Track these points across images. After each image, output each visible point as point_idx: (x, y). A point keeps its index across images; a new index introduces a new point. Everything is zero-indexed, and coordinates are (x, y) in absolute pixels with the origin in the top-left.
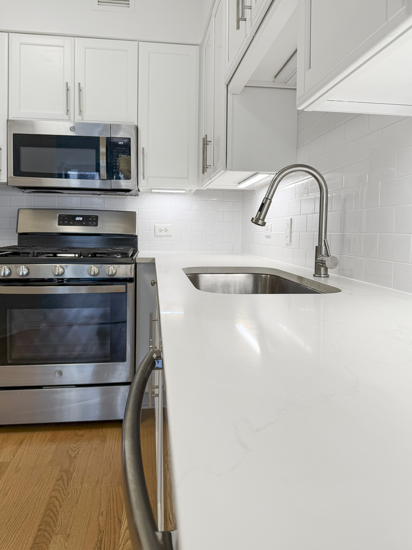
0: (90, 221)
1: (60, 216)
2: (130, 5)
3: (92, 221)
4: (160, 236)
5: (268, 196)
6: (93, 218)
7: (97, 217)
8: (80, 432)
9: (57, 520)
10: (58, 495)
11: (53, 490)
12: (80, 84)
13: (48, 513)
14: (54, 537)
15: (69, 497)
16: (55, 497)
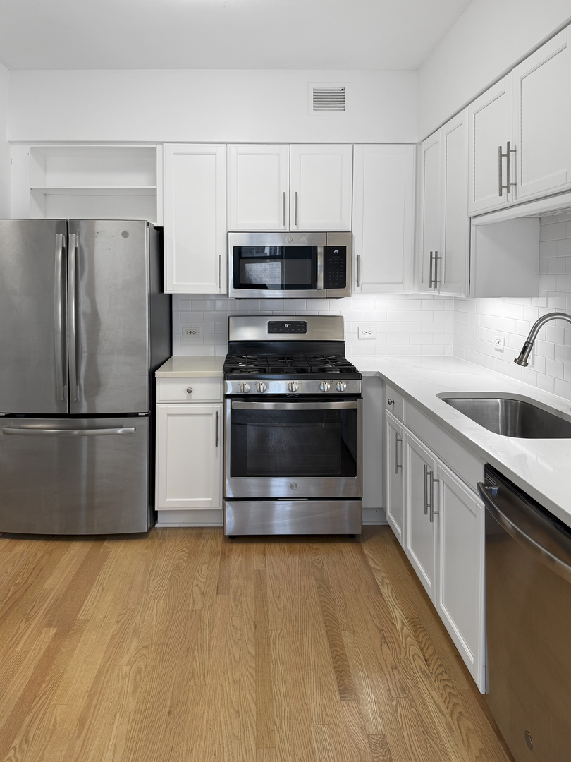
0: (299, 327)
1: (270, 323)
2: (345, 108)
3: (301, 328)
4: (364, 339)
5: (530, 340)
6: (301, 324)
7: (304, 323)
8: (315, 546)
9: (337, 619)
10: (326, 600)
11: (319, 596)
12: (296, 193)
13: (325, 613)
14: (342, 632)
15: (337, 602)
16: (325, 602)
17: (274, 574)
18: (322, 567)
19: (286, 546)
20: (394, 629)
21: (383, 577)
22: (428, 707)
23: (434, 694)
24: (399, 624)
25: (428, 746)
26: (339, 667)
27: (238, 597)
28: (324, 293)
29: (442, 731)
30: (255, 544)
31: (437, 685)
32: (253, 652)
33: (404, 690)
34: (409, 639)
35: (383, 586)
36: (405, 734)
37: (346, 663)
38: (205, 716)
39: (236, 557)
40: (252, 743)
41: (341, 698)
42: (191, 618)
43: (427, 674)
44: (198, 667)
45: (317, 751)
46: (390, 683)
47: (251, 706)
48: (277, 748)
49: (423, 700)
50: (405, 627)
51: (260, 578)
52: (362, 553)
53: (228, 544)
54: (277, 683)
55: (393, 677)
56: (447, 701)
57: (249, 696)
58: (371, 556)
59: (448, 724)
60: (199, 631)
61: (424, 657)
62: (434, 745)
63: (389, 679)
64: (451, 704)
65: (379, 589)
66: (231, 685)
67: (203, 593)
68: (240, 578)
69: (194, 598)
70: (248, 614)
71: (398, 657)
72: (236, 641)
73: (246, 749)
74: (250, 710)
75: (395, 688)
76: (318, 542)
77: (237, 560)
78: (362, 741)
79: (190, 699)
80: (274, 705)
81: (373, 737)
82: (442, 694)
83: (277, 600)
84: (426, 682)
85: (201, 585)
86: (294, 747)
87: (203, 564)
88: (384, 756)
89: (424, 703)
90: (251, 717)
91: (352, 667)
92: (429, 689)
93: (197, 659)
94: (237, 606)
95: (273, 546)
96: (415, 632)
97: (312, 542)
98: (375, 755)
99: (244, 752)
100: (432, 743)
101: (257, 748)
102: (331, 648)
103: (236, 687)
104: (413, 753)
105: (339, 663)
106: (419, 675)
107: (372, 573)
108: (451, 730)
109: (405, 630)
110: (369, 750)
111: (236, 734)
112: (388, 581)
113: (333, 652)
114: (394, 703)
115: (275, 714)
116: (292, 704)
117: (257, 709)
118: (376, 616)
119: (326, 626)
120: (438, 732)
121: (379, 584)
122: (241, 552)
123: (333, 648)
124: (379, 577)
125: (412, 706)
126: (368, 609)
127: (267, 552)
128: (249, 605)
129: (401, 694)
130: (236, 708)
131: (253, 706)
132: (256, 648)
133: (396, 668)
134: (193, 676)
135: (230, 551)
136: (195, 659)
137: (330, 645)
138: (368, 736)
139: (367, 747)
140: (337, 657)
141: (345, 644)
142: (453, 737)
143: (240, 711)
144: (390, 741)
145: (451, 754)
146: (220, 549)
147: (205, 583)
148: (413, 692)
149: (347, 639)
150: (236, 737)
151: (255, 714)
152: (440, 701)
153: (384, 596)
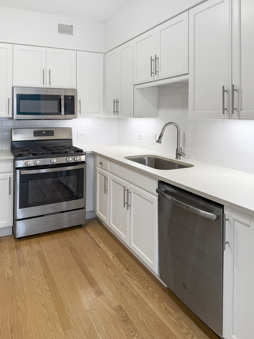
0: (50, 133)
1: (34, 132)
2: (73, 34)
4: (80, 138)
7: (53, 131)
9: (84, 263)
10: (76, 256)
11: (73, 255)
12: (50, 70)
13: (78, 262)
14: (88, 268)
15: (81, 255)
16: (75, 257)
17: (47, 251)
18: (70, 242)
19: (49, 237)
20: (110, 260)
21: (99, 240)
22: (134, 288)
23: (134, 282)
24: (111, 258)
25: (139, 303)
26: (91, 283)
27: (31, 265)
28: (64, 117)
29: (143, 296)
30: (33, 239)
31: (134, 278)
32: (48, 288)
33: (122, 284)
34: (117, 263)
35: (100, 244)
36: (128, 302)
37: (94, 280)
38: (32, 326)
39: (24, 247)
40: (61, 330)
41: (97, 296)
42: (8, 281)
43: (129, 275)
44: (21, 304)
45: (93, 322)
46: (116, 283)
47: (55, 313)
48: (74, 328)
49: (131, 286)
50: (114, 258)
51: (40, 254)
52: (86, 232)
53: (18, 242)
54: (64, 299)
55: (116, 280)
56: (140, 283)
57: (52, 309)
58: (91, 232)
59: (144, 292)
60: (15, 287)
61: (126, 268)
62: (141, 302)
63: (115, 282)
64: (142, 284)
65: (98, 245)
66: (41, 307)
67: (11, 268)
68: (30, 256)
69: (7, 272)
70: (39, 272)
71: (116, 271)
72: (37, 286)
73: (58, 334)
74: (55, 315)
75: (118, 284)
76: (64, 232)
77: (25, 249)
78: (112, 311)
79: (21, 321)
80: (66, 309)
81: (116, 308)
82: (138, 281)
83: (52, 262)
84: (130, 278)
85: (8, 264)
86: (82, 325)
87: (7, 254)
88: (123, 314)
89: (132, 287)
90: (57, 318)
91: (97, 281)
92: (132, 280)
93: (19, 300)
94: (32, 270)
95: (42, 238)
96: (119, 259)
97: (61, 232)
98: (119, 315)
99: (58, 335)
100: (140, 301)
101: (64, 331)
102: (85, 276)
103: (44, 307)
104: (134, 308)
105: (91, 281)
106: (126, 276)
107: (94, 239)
108: (145, 294)
109: (115, 260)
110: (115, 314)
111: (51, 329)
112: (101, 241)
113: (86, 278)
114: (120, 291)
115: (68, 313)
116: (75, 306)
117: (58, 314)
118: (101, 257)
119: (80, 267)
120: (141, 297)
121: (98, 243)
122: (26, 244)
123: (86, 276)
124: (97, 240)
125: (127, 290)
126: (96, 255)
127: (40, 241)
128: (39, 267)
129: (121, 286)
130: (47, 317)
131: (56, 313)
132: (49, 286)
133: (116, 276)
134: (19, 309)
135: (20, 245)
136: (17, 301)
137: (84, 275)
138: (113, 308)
139: (115, 312)
140: (89, 279)
141: (91, 273)
142: (147, 296)
143: (50, 317)
144: (123, 307)
145: (148, 303)
146: (14, 245)
147: (11, 263)
148: (126, 284)
149: (91, 270)
150: (52, 330)
151: (58, 317)
152: (137, 284)
153: (102, 247)
